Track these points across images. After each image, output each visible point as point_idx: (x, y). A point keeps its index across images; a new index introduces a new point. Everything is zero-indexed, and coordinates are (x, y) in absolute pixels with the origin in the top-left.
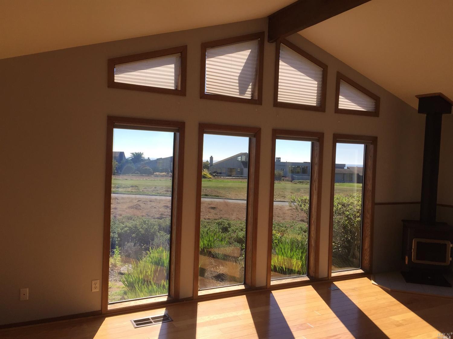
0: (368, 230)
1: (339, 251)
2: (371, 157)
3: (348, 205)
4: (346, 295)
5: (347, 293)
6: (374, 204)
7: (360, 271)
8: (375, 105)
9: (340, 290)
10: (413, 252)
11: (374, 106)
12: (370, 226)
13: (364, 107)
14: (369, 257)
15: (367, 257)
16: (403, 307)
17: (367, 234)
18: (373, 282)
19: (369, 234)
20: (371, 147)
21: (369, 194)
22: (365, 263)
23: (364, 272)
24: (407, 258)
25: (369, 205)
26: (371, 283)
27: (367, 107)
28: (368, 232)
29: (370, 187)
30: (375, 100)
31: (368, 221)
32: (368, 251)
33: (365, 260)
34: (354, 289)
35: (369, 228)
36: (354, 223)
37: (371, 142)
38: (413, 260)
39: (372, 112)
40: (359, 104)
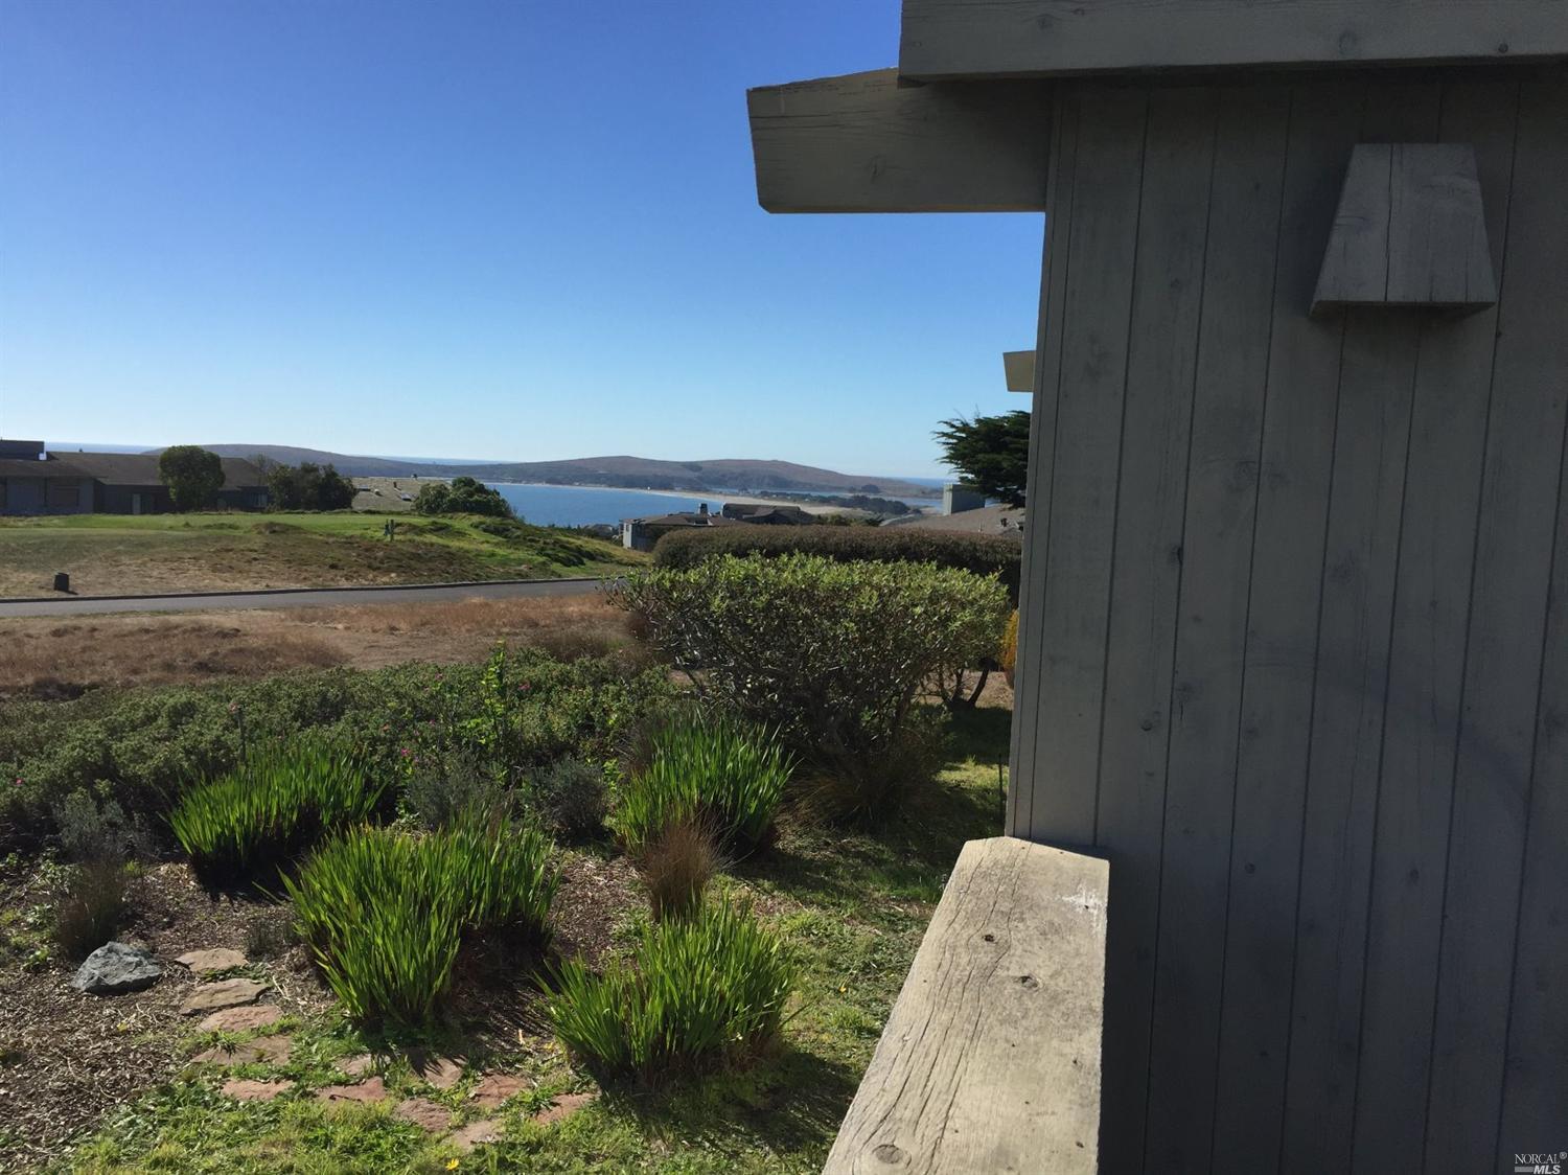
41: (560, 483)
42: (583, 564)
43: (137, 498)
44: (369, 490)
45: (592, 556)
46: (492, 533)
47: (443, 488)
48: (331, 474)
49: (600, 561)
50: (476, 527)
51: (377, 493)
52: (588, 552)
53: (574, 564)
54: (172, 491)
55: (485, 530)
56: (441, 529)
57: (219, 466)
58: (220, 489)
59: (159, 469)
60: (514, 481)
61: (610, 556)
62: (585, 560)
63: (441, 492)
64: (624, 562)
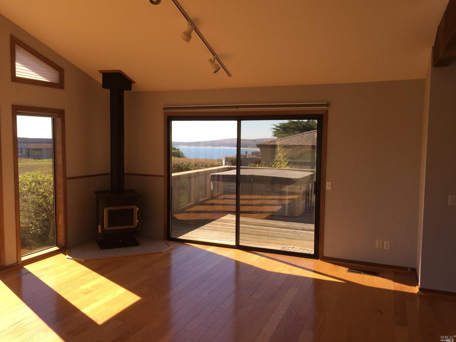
0: (61, 206)
1: (37, 231)
2: (59, 130)
3: (44, 182)
4: (37, 276)
5: (38, 274)
6: (66, 179)
7: (55, 248)
8: (59, 76)
9: (31, 273)
10: (105, 221)
11: (58, 78)
12: (62, 201)
13: (48, 78)
14: (63, 233)
15: (61, 233)
16: (94, 274)
17: (60, 210)
18: (67, 256)
19: (62, 209)
20: (59, 120)
21: (60, 169)
22: (60, 239)
23: (59, 249)
24: (100, 226)
25: (60, 181)
26: (66, 258)
27: (51, 78)
28: (61, 208)
29: (60, 161)
30: (58, 71)
31: (61, 196)
32: (62, 226)
33: (60, 236)
34: (46, 268)
35: (63, 204)
36: (50, 200)
37: (58, 115)
38: (105, 228)
39: (56, 84)
40: (40, 74)
60: (203, 146)
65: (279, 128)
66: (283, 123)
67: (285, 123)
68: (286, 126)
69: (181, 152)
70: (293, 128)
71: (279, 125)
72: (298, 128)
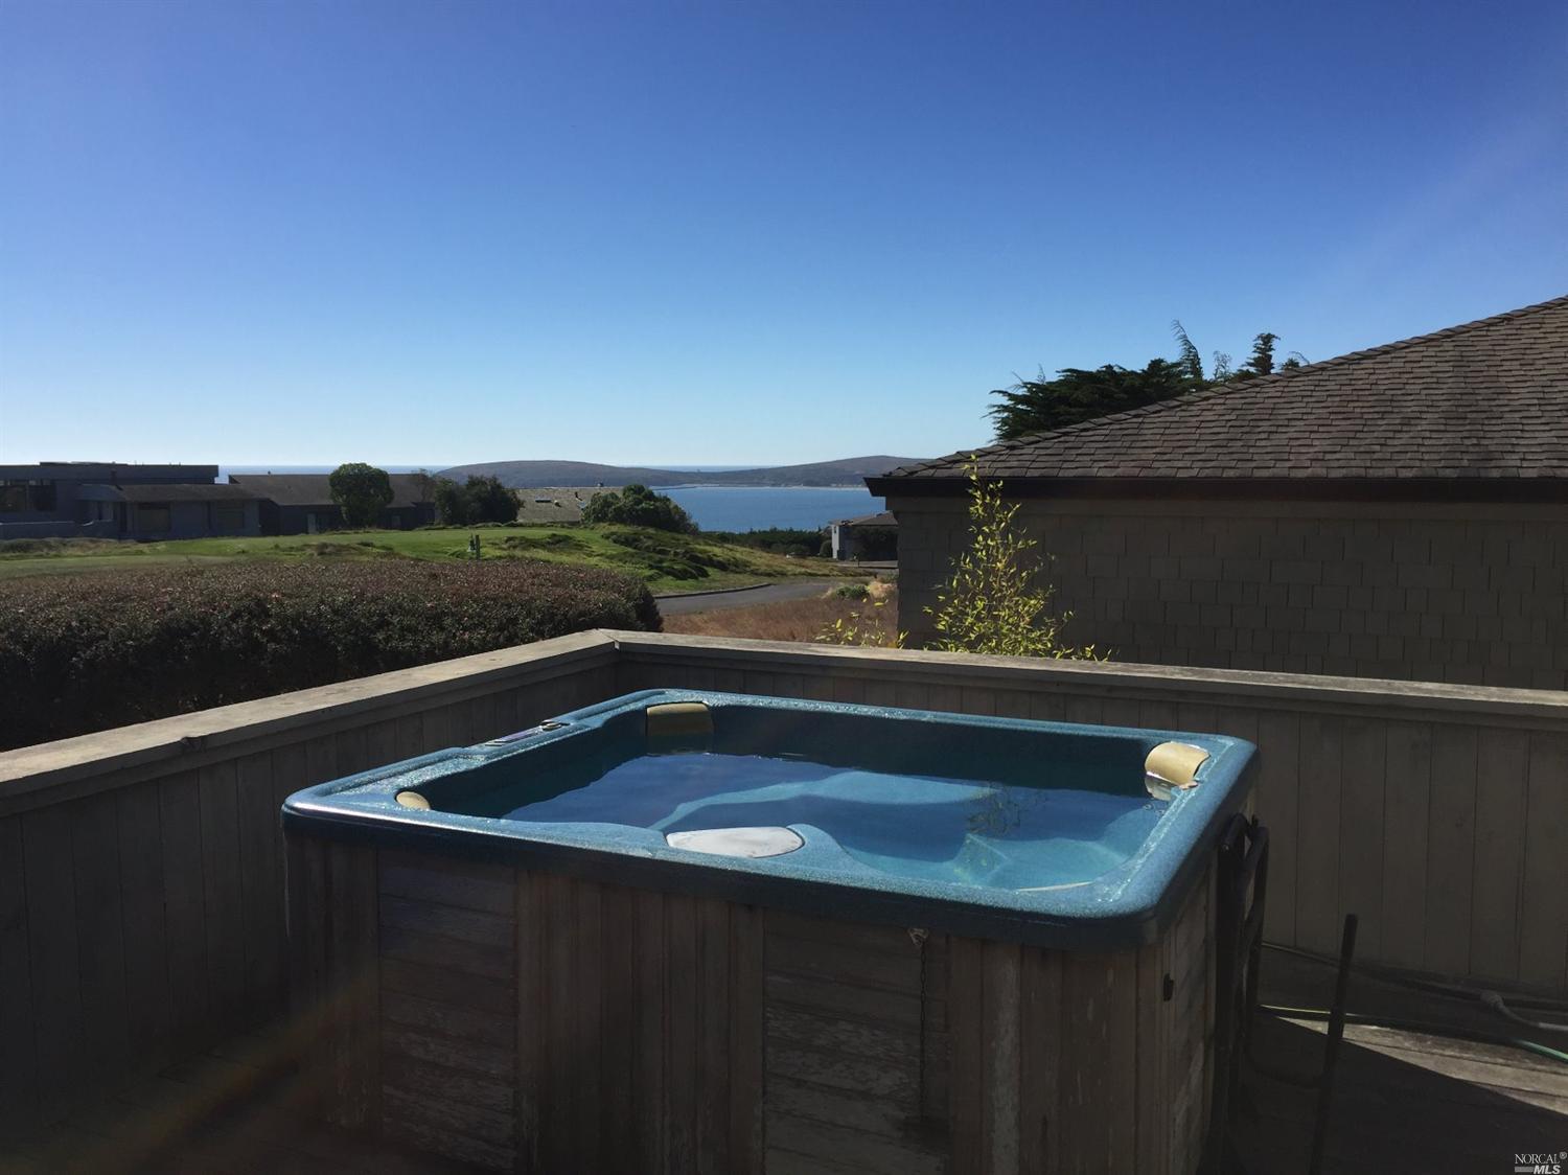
41: (817, 484)
42: (705, 575)
43: (311, 518)
44: (549, 501)
45: (723, 566)
46: (622, 543)
47: (613, 495)
48: (497, 487)
49: (732, 571)
50: (608, 538)
51: (557, 504)
52: (719, 562)
53: (693, 577)
54: (344, 509)
55: (615, 542)
56: (559, 542)
57: (388, 483)
58: (389, 506)
59: (330, 487)
61: (746, 564)
62: (710, 571)
63: (606, 503)
64: (760, 571)
65: (1024, 407)
66: (1040, 383)
67: (1048, 383)
68: (1056, 395)
69: (676, 507)
70: (1085, 401)
71: (1022, 392)
72: (1106, 401)
